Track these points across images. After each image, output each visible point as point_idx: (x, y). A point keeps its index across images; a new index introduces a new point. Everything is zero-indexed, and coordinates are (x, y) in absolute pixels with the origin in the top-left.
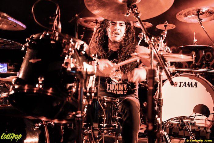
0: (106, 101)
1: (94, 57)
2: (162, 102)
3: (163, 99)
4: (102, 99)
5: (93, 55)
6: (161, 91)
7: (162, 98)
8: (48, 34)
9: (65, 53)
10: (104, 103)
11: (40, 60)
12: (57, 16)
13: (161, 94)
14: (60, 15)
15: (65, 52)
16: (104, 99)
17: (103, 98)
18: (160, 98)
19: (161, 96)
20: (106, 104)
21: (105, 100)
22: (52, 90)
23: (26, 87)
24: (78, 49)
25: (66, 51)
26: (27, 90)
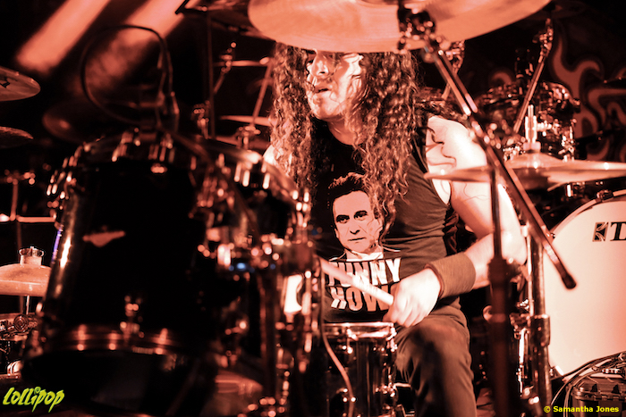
0: (348, 340)
1: (298, 200)
2: (546, 328)
3: (549, 319)
4: (337, 333)
5: (295, 195)
6: (541, 292)
7: (545, 316)
8: (138, 143)
9: (205, 208)
10: (344, 348)
11: (121, 234)
12: (164, 75)
13: (542, 303)
14: (171, 69)
15: (202, 203)
16: (343, 331)
17: (340, 331)
18: (539, 317)
19: (542, 310)
20: (350, 351)
21: (346, 336)
22: (169, 336)
23: (82, 334)
24: (246, 183)
25: (207, 200)
26: (86, 342)
